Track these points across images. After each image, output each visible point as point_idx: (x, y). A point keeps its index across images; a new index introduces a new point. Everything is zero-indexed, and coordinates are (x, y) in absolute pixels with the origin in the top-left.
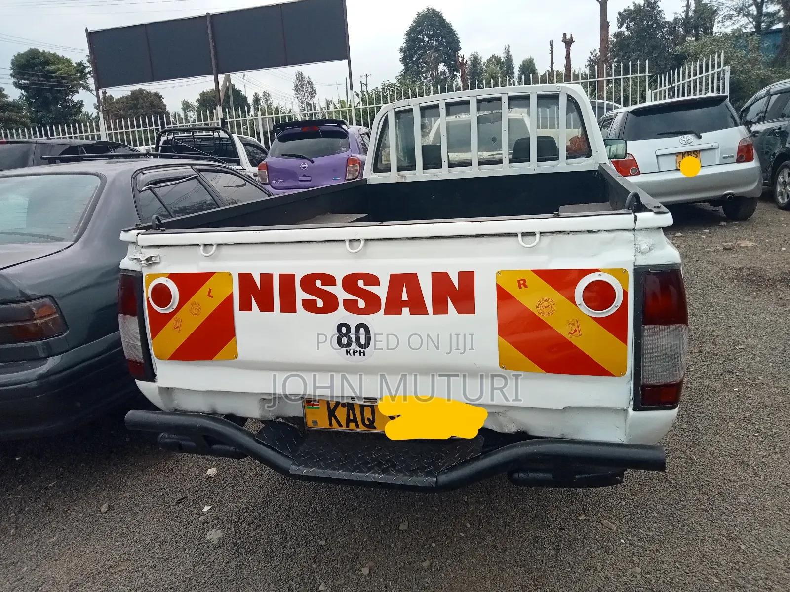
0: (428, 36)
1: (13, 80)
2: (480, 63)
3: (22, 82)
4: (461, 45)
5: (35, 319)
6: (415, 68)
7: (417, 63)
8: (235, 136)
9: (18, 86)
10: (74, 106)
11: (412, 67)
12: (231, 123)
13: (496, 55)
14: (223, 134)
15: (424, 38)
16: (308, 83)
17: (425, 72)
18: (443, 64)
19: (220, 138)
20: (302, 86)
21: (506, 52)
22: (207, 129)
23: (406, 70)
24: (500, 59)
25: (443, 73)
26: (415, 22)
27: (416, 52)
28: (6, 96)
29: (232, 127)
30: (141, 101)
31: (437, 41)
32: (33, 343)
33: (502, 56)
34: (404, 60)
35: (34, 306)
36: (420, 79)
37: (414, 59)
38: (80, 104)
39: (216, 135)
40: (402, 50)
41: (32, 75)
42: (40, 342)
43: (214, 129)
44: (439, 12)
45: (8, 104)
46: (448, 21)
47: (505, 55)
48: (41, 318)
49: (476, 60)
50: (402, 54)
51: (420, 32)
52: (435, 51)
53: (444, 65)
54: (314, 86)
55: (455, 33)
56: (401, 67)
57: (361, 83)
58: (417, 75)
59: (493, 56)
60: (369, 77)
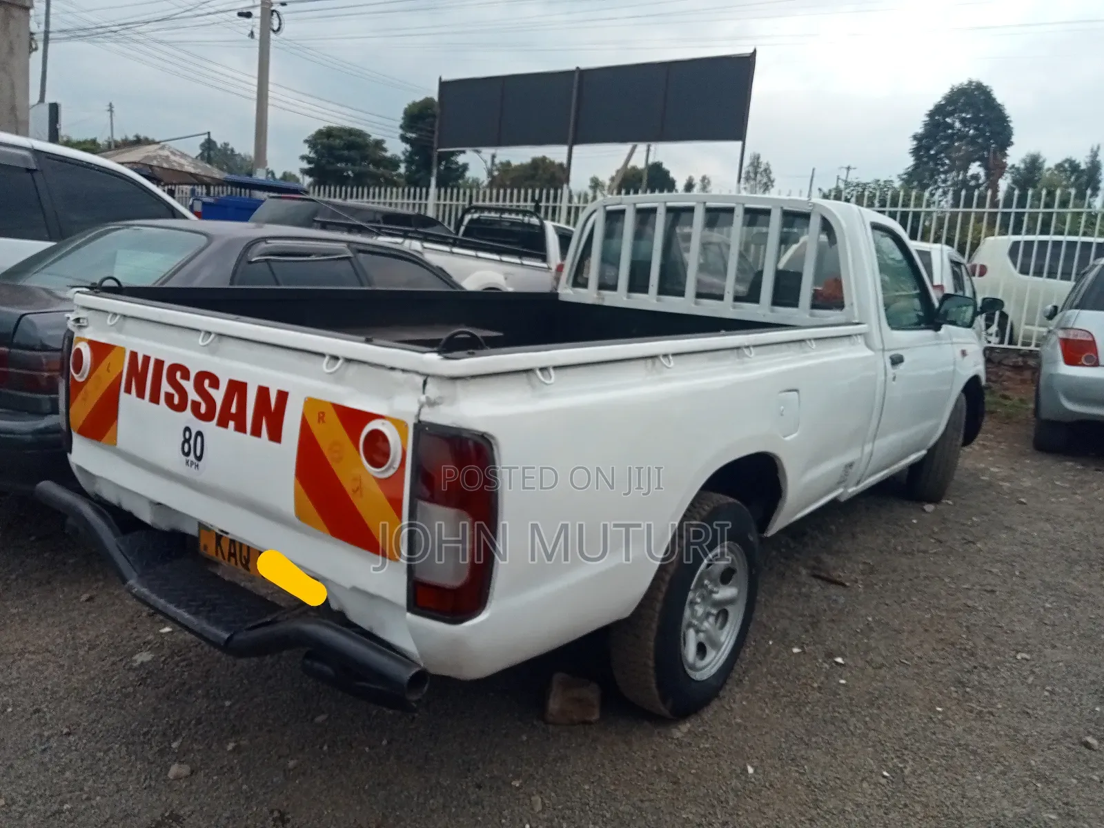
0: (963, 121)
1: (400, 131)
2: (1040, 169)
3: (410, 135)
4: (1014, 139)
5: (43, 371)
6: (931, 164)
7: (934, 158)
8: (549, 225)
9: (404, 139)
10: (457, 170)
11: (927, 163)
12: (547, 208)
13: (1073, 159)
14: (535, 221)
15: (954, 122)
16: (766, 170)
17: (945, 172)
18: (978, 163)
19: (530, 225)
20: (756, 173)
21: (1091, 156)
22: (517, 212)
23: (916, 167)
24: (1078, 166)
25: (976, 177)
26: (945, 98)
27: (937, 142)
28: (385, 150)
29: (546, 213)
30: (540, 172)
31: (976, 129)
32: (39, 396)
33: (1083, 161)
34: (916, 152)
35: (46, 357)
36: (936, 182)
37: (932, 152)
38: (465, 167)
39: (526, 219)
40: (915, 137)
41: (421, 130)
42: (47, 396)
43: (525, 213)
44: (987, 87)
45: (385, 158)
46: (999, 100)
47: (1088, 160)
48: (47, 371)
49: (1034, 164)
50: (915, 143)
51: (951, 114)
52: (967, 144)
53: (980, 166)
54: (773, 176)
55: (1008, 119)
56: (910, 161)
57: (838, 179)
58: (932, 176)
59: (1067, 160)
60: (851, 171)
